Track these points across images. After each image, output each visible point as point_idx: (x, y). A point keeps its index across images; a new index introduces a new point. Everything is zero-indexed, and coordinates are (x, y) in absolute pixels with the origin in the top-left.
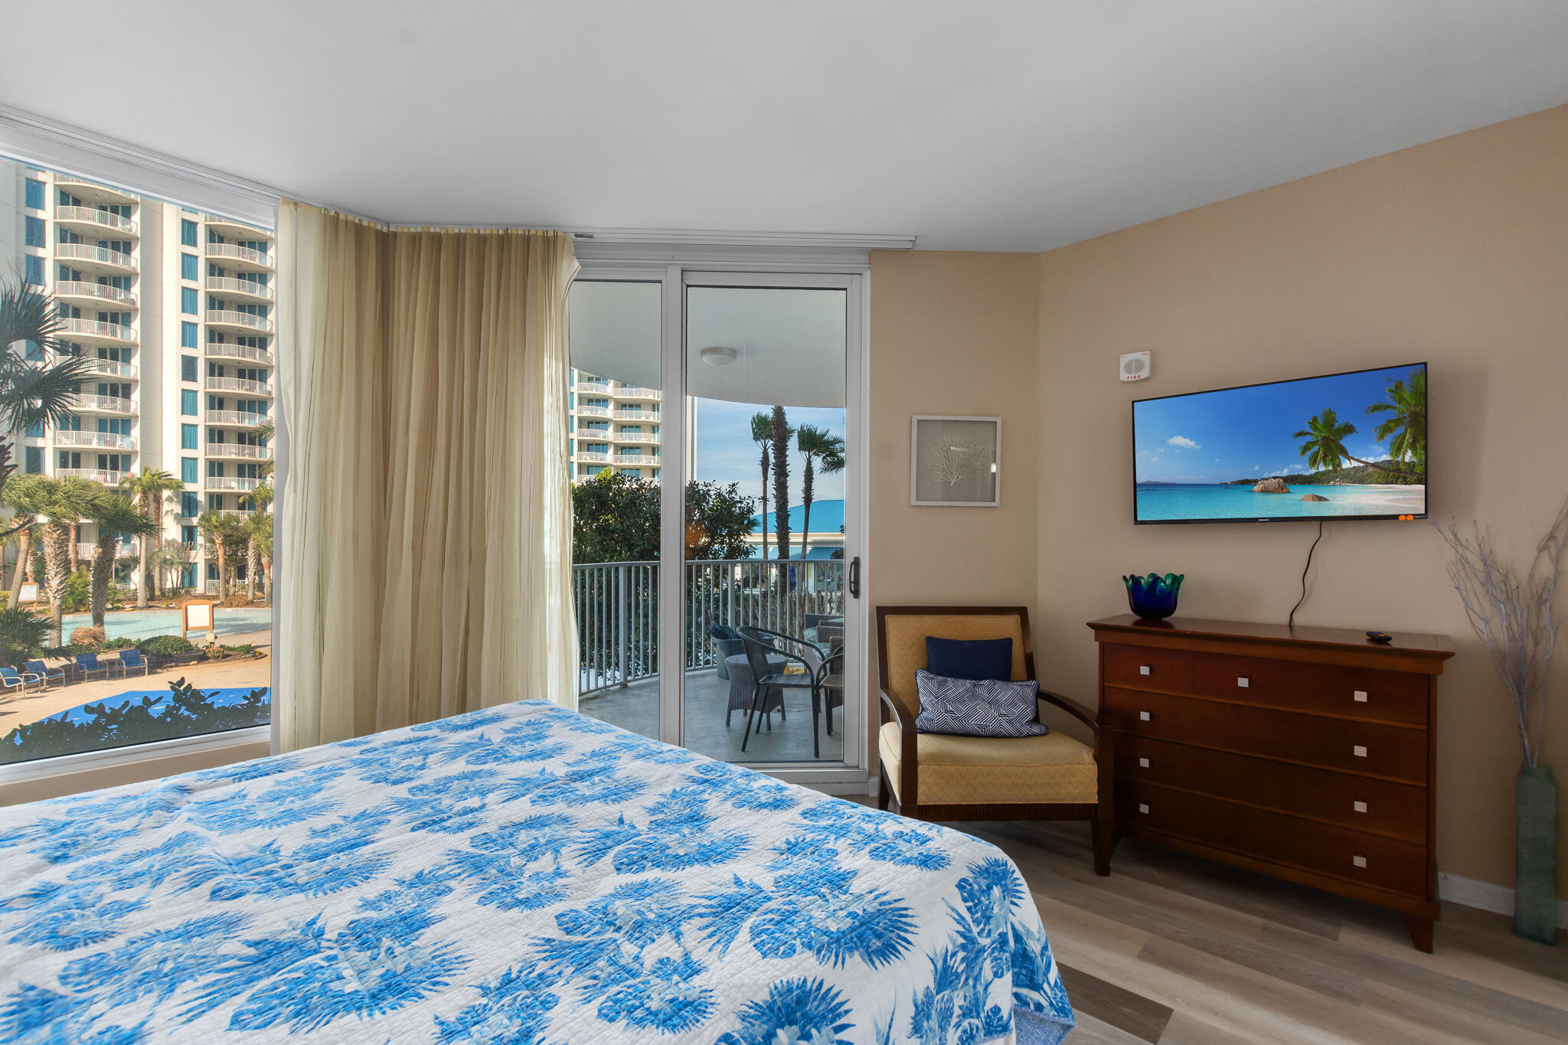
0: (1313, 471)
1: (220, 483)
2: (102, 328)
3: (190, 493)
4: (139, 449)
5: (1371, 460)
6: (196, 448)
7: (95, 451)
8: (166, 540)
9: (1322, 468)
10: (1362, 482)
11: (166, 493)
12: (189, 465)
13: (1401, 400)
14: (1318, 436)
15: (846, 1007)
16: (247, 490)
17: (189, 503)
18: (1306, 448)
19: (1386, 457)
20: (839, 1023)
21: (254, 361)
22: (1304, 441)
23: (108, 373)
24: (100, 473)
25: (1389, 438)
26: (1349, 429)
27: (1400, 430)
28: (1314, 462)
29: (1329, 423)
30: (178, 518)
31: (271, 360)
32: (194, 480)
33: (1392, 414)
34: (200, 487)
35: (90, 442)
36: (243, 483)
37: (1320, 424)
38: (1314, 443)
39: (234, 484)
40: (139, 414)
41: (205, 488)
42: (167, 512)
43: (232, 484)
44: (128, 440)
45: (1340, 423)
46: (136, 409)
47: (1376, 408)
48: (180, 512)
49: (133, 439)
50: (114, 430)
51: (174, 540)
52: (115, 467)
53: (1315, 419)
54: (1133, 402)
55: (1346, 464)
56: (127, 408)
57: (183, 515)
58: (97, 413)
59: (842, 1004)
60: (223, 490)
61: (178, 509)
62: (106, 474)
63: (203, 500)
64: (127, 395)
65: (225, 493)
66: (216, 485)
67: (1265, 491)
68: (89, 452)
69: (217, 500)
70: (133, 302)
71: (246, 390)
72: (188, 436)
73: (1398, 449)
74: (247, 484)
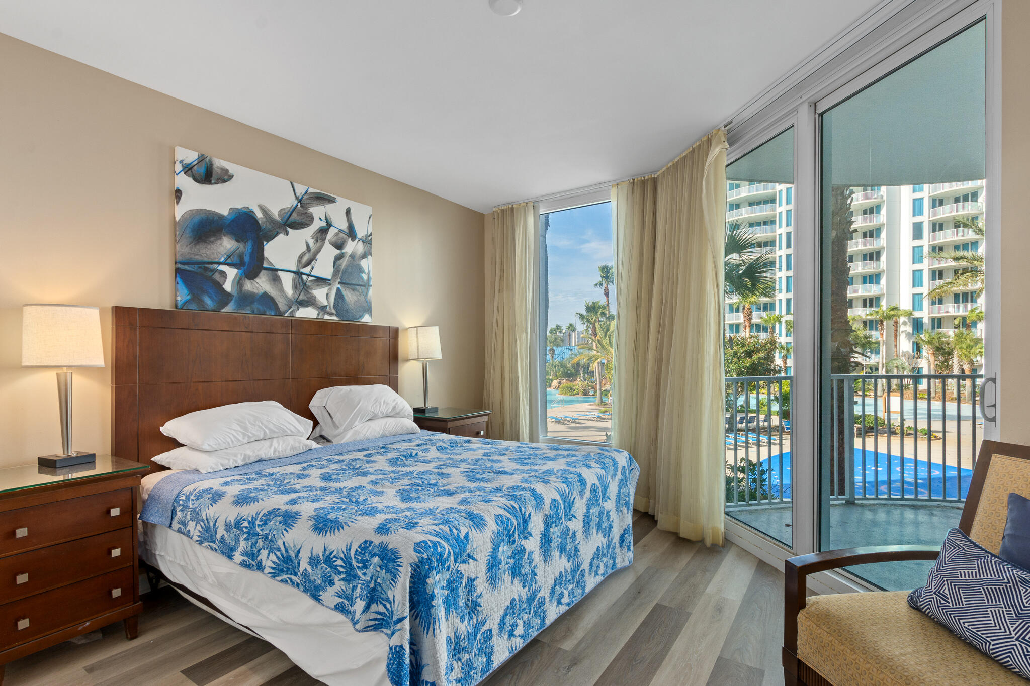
1: (939, 310)
2: (864, 220)
3: (917, 318)
4: (885, 292)
6: (922, 286)
7: (861, 296)
8: (903, 352)
11: (902, 319)
12: (917, 300)
15: (292, 527)
16: (961, 313)
17: (917, 325)
20: (287, 529)
21: (967, 212)
23: (868, 247)
24: (863, 310)
30: (909, 336)
31: (982, 209)
32: (921, 309)
34: (925, 314)
35: (857, 291)
36: (959, 308)
39: (951, 309)
40: (885, 269)
41: (929, 314)
42: (902, 332)
43: (950, 309)
44: (879, 287)
46: (883, 267)
48: (911, 332)
49: (881, 286)
50: (871, 282)
51: (908, 352)
52: (871, 305)
56: (878, 267)
57: (913, 334)
58: (861, 273)
59: (292, 526)
60: (941, 315)
61: (909, 329)
62: (866, 310)
63: (927, 322)
64: (878, 259)
65: (944, 317)
66: (937, 312)
68: (857, 298)
69: (938, 322)
70: (882, 197)
71: (961, 236)
72: (917, 278)
74: (961, 308)
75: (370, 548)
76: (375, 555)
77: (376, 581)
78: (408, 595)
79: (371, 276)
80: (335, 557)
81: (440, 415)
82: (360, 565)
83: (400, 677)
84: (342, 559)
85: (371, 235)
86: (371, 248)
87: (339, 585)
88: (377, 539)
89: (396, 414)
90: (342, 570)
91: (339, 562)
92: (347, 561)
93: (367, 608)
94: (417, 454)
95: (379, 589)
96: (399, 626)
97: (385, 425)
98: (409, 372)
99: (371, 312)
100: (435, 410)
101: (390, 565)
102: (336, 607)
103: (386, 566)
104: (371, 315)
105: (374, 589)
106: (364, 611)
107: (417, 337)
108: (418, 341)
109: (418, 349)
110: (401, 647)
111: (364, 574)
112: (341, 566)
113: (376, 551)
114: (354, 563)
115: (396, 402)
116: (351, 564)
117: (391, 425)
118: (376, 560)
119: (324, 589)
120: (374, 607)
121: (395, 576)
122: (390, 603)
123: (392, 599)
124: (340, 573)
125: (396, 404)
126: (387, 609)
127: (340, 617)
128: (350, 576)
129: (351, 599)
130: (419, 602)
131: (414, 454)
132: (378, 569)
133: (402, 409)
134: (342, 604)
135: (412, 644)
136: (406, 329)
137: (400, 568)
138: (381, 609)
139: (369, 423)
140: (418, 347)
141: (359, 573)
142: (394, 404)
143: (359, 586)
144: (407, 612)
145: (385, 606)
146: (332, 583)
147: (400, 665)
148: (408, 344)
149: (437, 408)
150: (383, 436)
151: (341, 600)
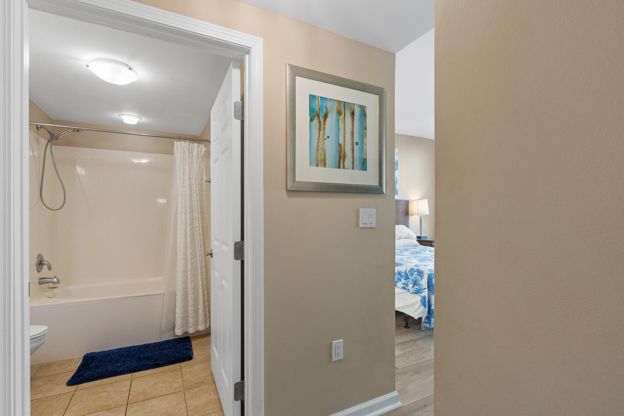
75: (414, 270)
76: (415, 271)
77: (416, 279)
78: (427, 283)
79: (398, 179)
80: (402, 272)
81: (428, 239)
82: (410, 275)
83: (425, 304)
84: (404, 273)
85: (397, 161)
86: (397, 166)
87: (403, 281)
88: (415, 268)
89: (409, 237)
90: (404, 276)
91: (403, 274)
92: (406, 274)
93: (413, 286)
94: (421, 252)
95: (417, 281)
96: (424, 290)
97: (405, 242)
98: (414, 220)
99: (397, 194)
100: (426, 237)
101: (421, 274)
102: (402, 288)
103: (419, 274)
104: (397, 195)
105: (415, 281)
106: (412, 287)
107: (418, 204)
108: (418, 206)
109: (418, 210)
110: (425, 296)
111: (412, 277)
112: (404, 275)
113: (416, 270)
114: (408, 274)
115: (409, 232)
116: (407, 274)
117: (407, 241)
118: (416, 273)
119: (398, 282)
120: (415, 286)
121: (422, 277)
122: (421, 286)
123: (421, 285)
124: (403, 277)
125: (409, 233)
126: (420, 288)
127: (403, 291)
128: (407, 278)
129: (407, 285)
130: (430, 286)
131: (420, 252)
132: (417, 275)
133: (412, 236)
134: (404, 287)
135: (428, 296)
136: (412, 201)
137: (424, 275)
138: (418, 287)
139: (398, 240)
140: (418, 209)
141: (410, 277)
142: (408, 233)
143: (410, 281)
144: (427, 287)
145: (419, 287)
146: (400, 280)
147: (425, 301)
148: (414, 208)
149: (427, 237)
150: (404, 246)
151: (404, 285)
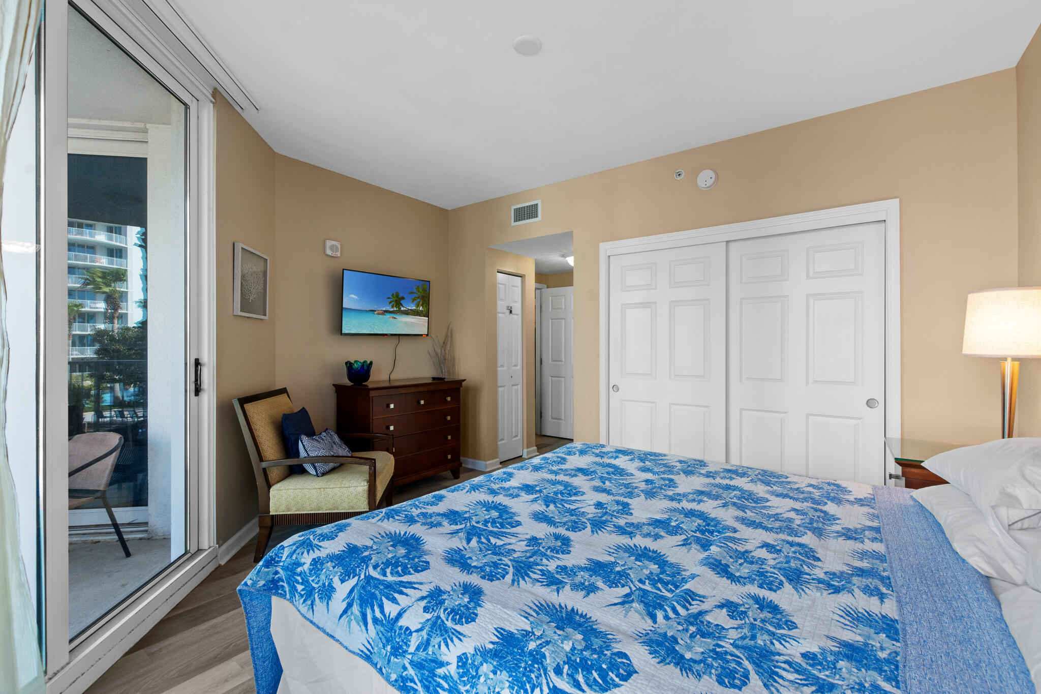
0: (392, 310)
5: (410, 308)
9: (395, 309)
10: (407, 314)
13: (419, 291)
14: (394, 299)
18: (390, 303)
19: (414, 308)
22: (390, 300)
25: (415, 302)
26: (403, 298)
27: (418, 300)
28: (393, 307)
29: (397, 296)
33: (416, 295)
37: (395, 295)
38: (393, 301)
45: (401, 296)
47: (411, 293)
53: (393, 294)
54: (343, 270)
55: (402, 309)
67: (378, 314)
73: (418, 306)
